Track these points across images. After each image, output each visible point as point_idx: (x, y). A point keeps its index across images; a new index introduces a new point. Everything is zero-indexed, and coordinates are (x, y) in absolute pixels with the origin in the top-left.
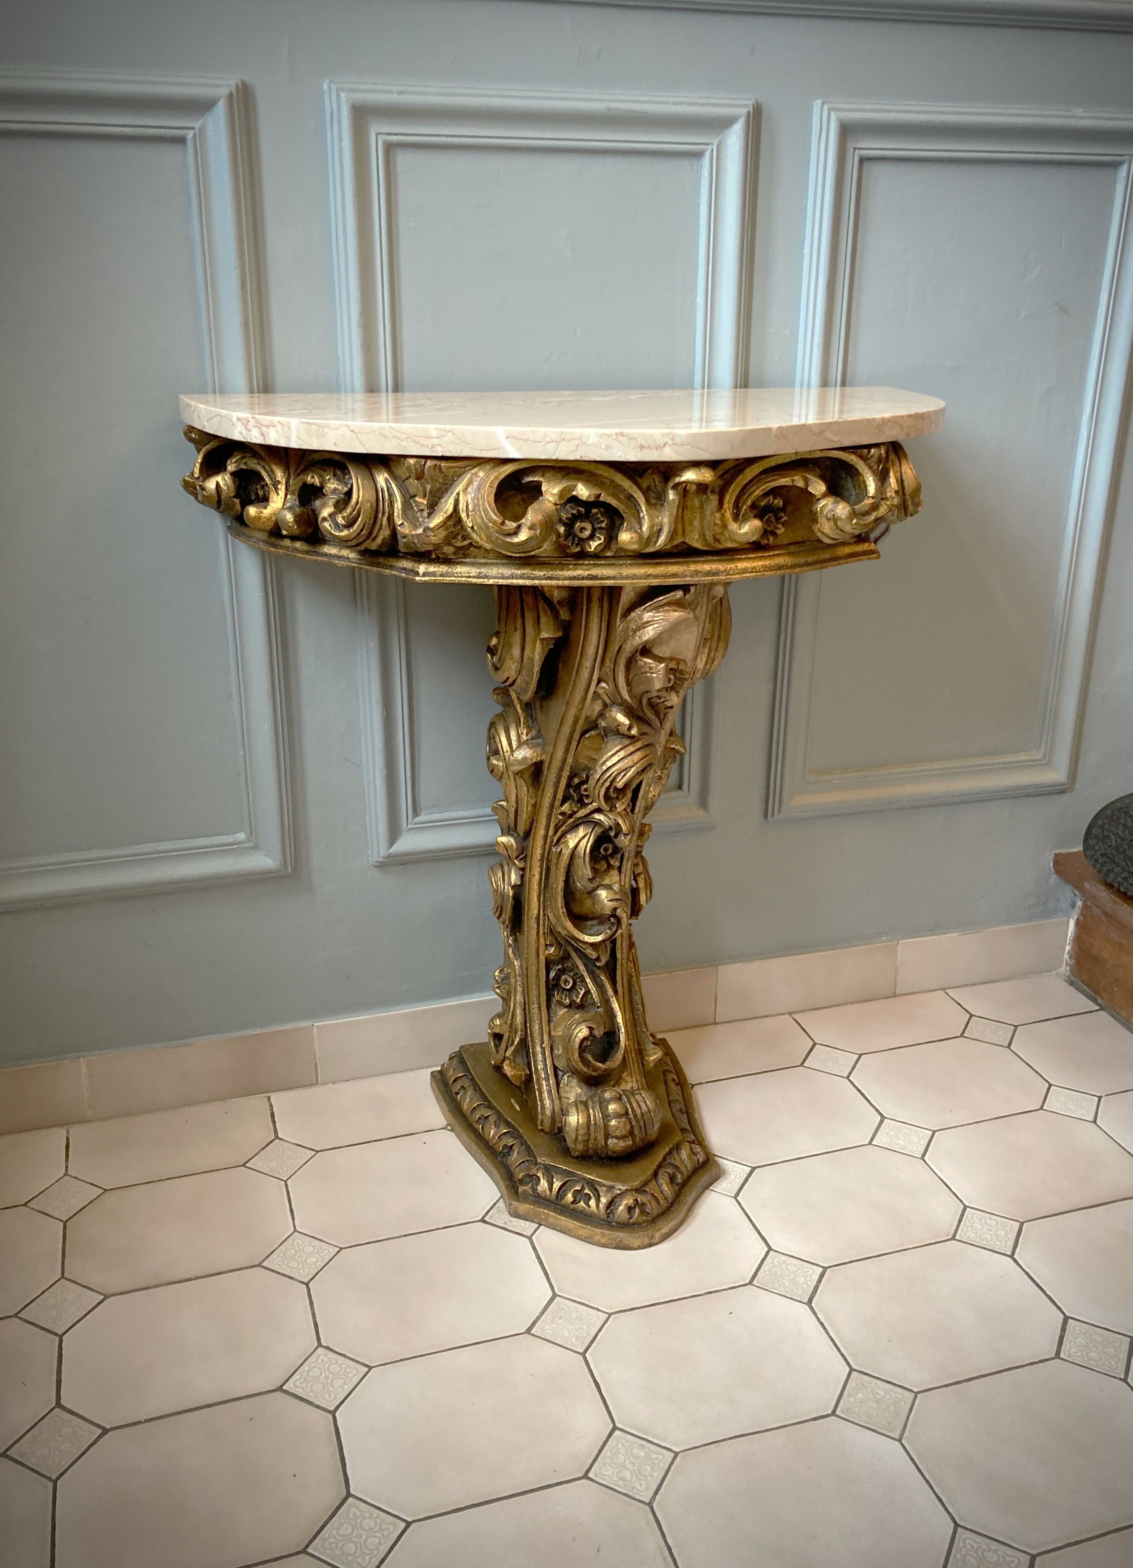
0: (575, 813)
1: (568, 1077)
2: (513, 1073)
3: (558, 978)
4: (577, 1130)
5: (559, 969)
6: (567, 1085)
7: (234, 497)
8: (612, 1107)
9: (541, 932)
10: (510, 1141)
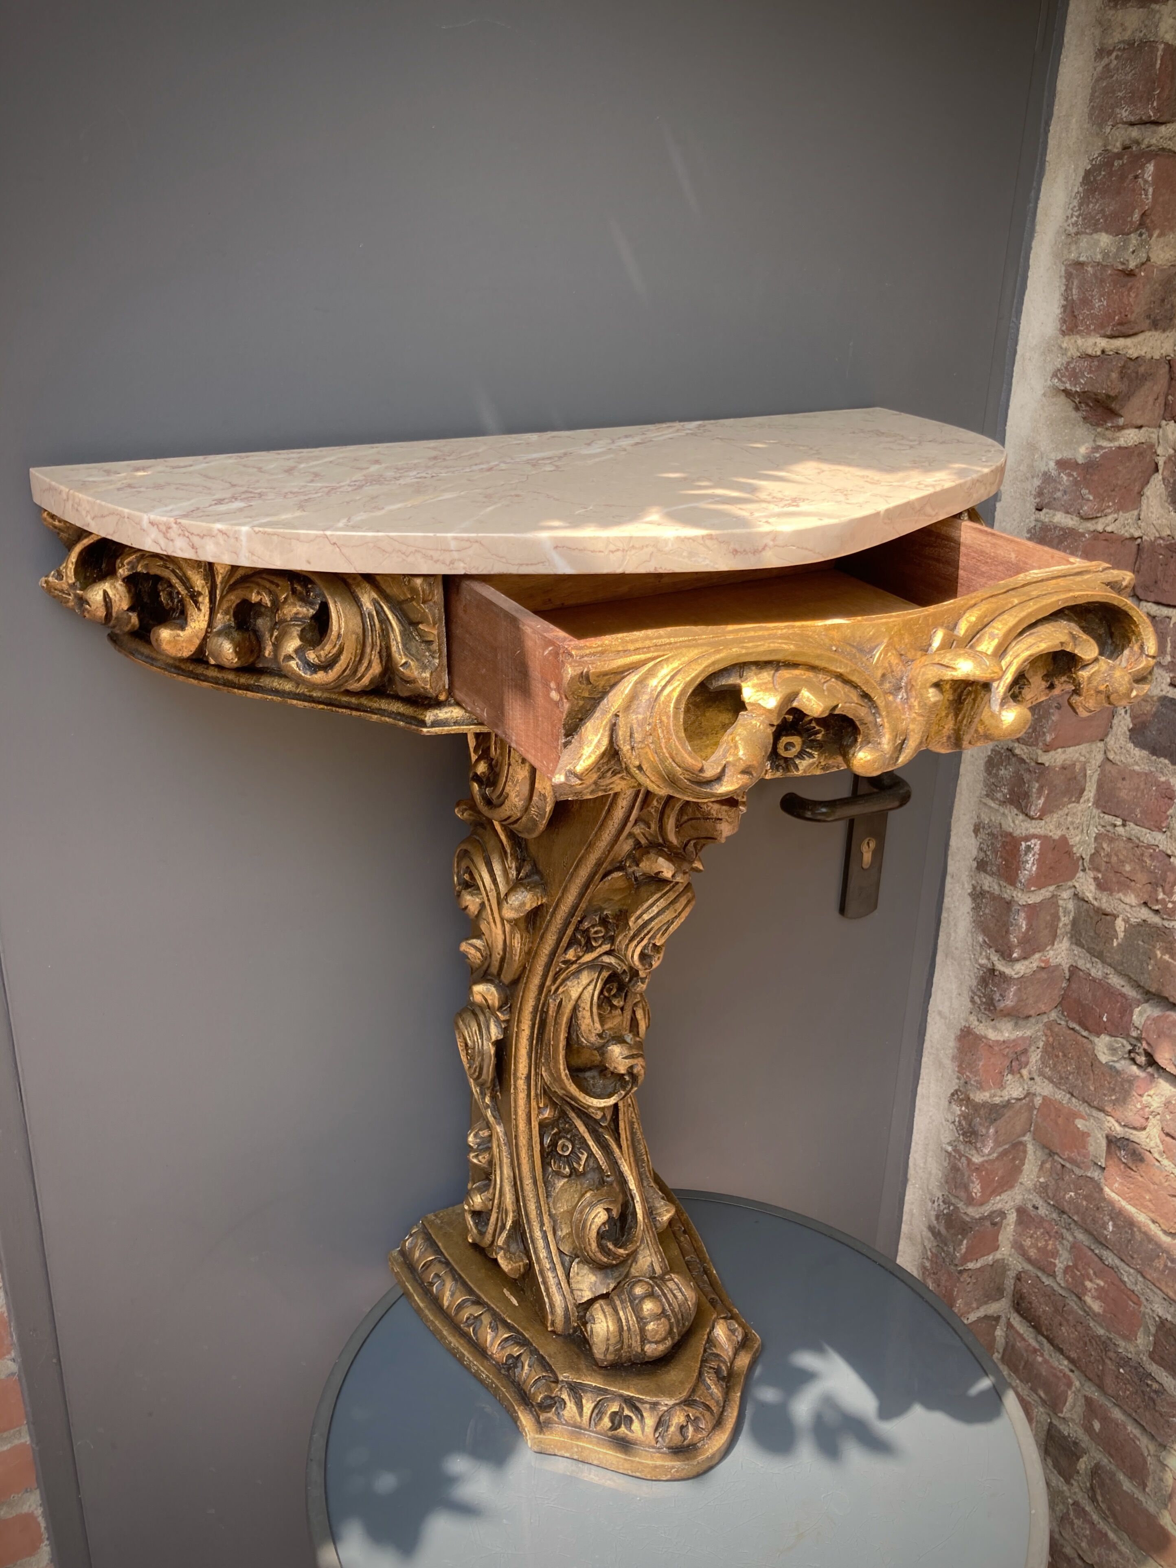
0: (579, 958)
1: (578, 1263)
2: (510, 1267)
3: (554, 1144)
4: (608, 1340)
5: (555, 1134)
6: (578, 1274)
7: (128, 610)
8: (648, 1306)
9: (533, 1093)
10: (516, 1351)
